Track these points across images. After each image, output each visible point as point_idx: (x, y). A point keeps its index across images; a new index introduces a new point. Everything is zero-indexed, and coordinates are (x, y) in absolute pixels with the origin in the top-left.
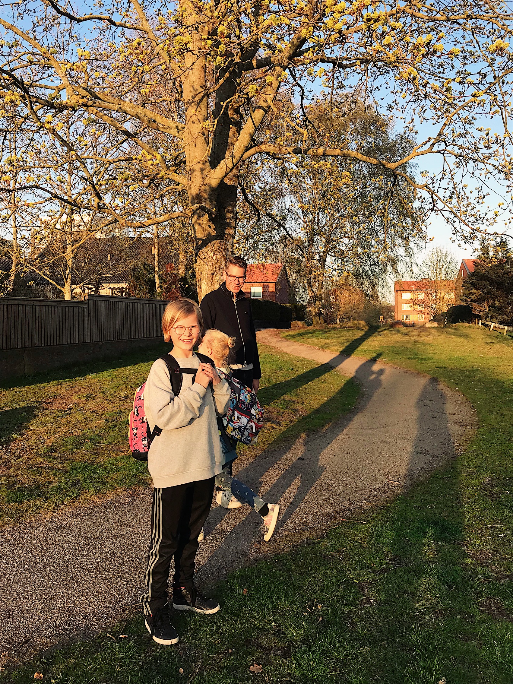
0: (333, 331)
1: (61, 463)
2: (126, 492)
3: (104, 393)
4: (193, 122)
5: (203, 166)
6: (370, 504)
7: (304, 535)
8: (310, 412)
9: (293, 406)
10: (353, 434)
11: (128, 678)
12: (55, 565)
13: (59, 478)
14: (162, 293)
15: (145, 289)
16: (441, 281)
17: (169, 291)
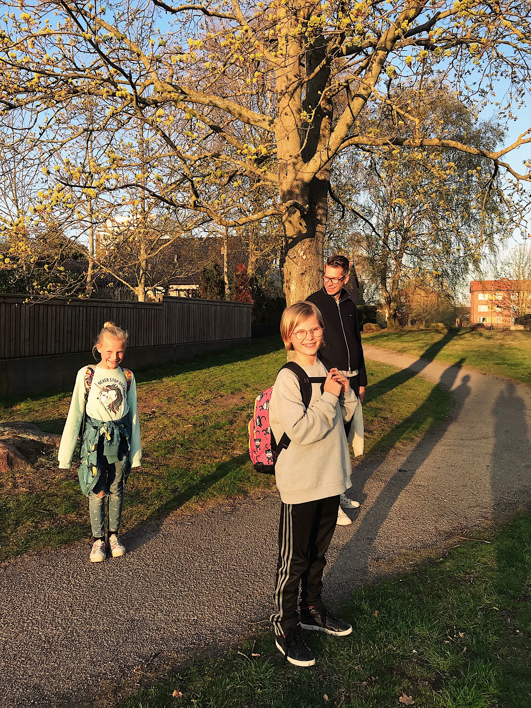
0: (409, 334)
1: (157, 469)
2: (226, 501)
3: (184, 396)
4: (286, 114)
5: (295, 160)
6: (489, 522)
7: (425, 553)
8: (401, 421)
9: (382, 414)
10: (454, 446)
11: (271, 702)
12: (169, 575)
13: (157, 484)
14: (232, 294)
15: (216, 290)
16: (524, 281)
17: (240, 293)
